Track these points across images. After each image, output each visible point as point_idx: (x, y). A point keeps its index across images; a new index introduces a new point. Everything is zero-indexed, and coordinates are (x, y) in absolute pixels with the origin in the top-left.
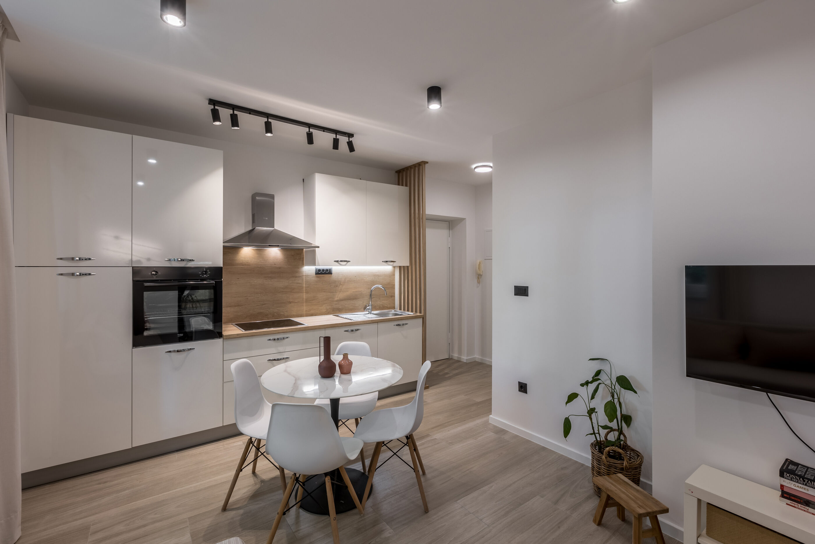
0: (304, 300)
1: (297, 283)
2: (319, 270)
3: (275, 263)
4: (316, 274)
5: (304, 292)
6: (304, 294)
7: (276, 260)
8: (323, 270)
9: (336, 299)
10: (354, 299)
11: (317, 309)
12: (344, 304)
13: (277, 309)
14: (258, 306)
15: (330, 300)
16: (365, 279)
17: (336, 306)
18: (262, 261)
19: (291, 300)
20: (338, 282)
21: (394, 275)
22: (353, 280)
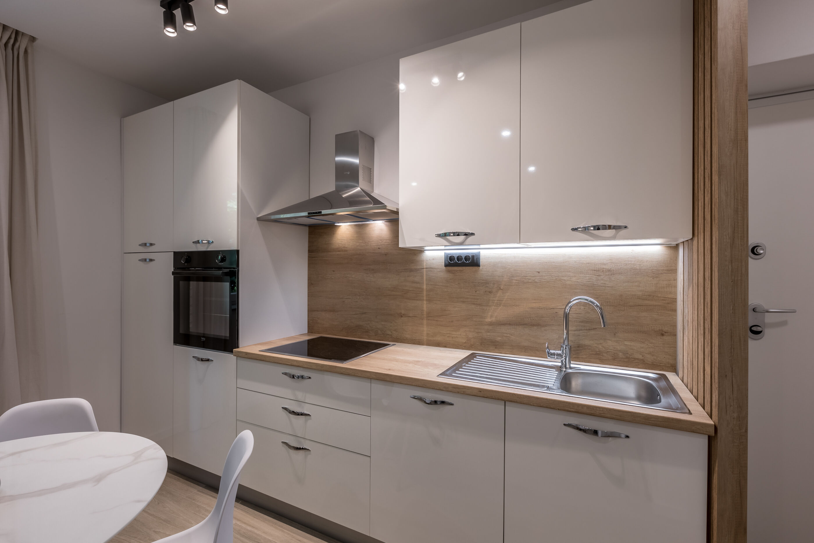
0: (425, 313)
1: (414, 282)
2: (451, 258)
3: (380, 247)
4: (446, 265)
5: (425, 298)
6: (425, 302)
7: (381, 242)
8: (459, 258)
9: (488, 320)
10: (533, 325)
11: (448, 335)
12: (507, 334)
13: (382, 323)
14: (357, 314)
15: (474, 319)
16: (565, 278)
17: (488, 334)
18: (363, 244)
19: (403, 312)
20: (494, 284)
21: (674, 271)
22: (530, 281)
